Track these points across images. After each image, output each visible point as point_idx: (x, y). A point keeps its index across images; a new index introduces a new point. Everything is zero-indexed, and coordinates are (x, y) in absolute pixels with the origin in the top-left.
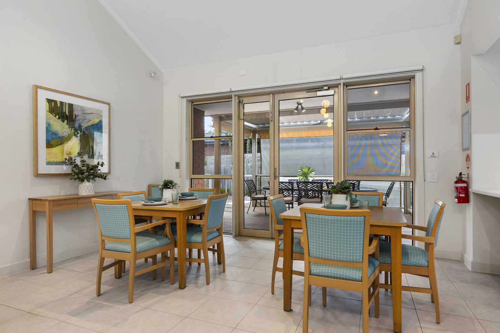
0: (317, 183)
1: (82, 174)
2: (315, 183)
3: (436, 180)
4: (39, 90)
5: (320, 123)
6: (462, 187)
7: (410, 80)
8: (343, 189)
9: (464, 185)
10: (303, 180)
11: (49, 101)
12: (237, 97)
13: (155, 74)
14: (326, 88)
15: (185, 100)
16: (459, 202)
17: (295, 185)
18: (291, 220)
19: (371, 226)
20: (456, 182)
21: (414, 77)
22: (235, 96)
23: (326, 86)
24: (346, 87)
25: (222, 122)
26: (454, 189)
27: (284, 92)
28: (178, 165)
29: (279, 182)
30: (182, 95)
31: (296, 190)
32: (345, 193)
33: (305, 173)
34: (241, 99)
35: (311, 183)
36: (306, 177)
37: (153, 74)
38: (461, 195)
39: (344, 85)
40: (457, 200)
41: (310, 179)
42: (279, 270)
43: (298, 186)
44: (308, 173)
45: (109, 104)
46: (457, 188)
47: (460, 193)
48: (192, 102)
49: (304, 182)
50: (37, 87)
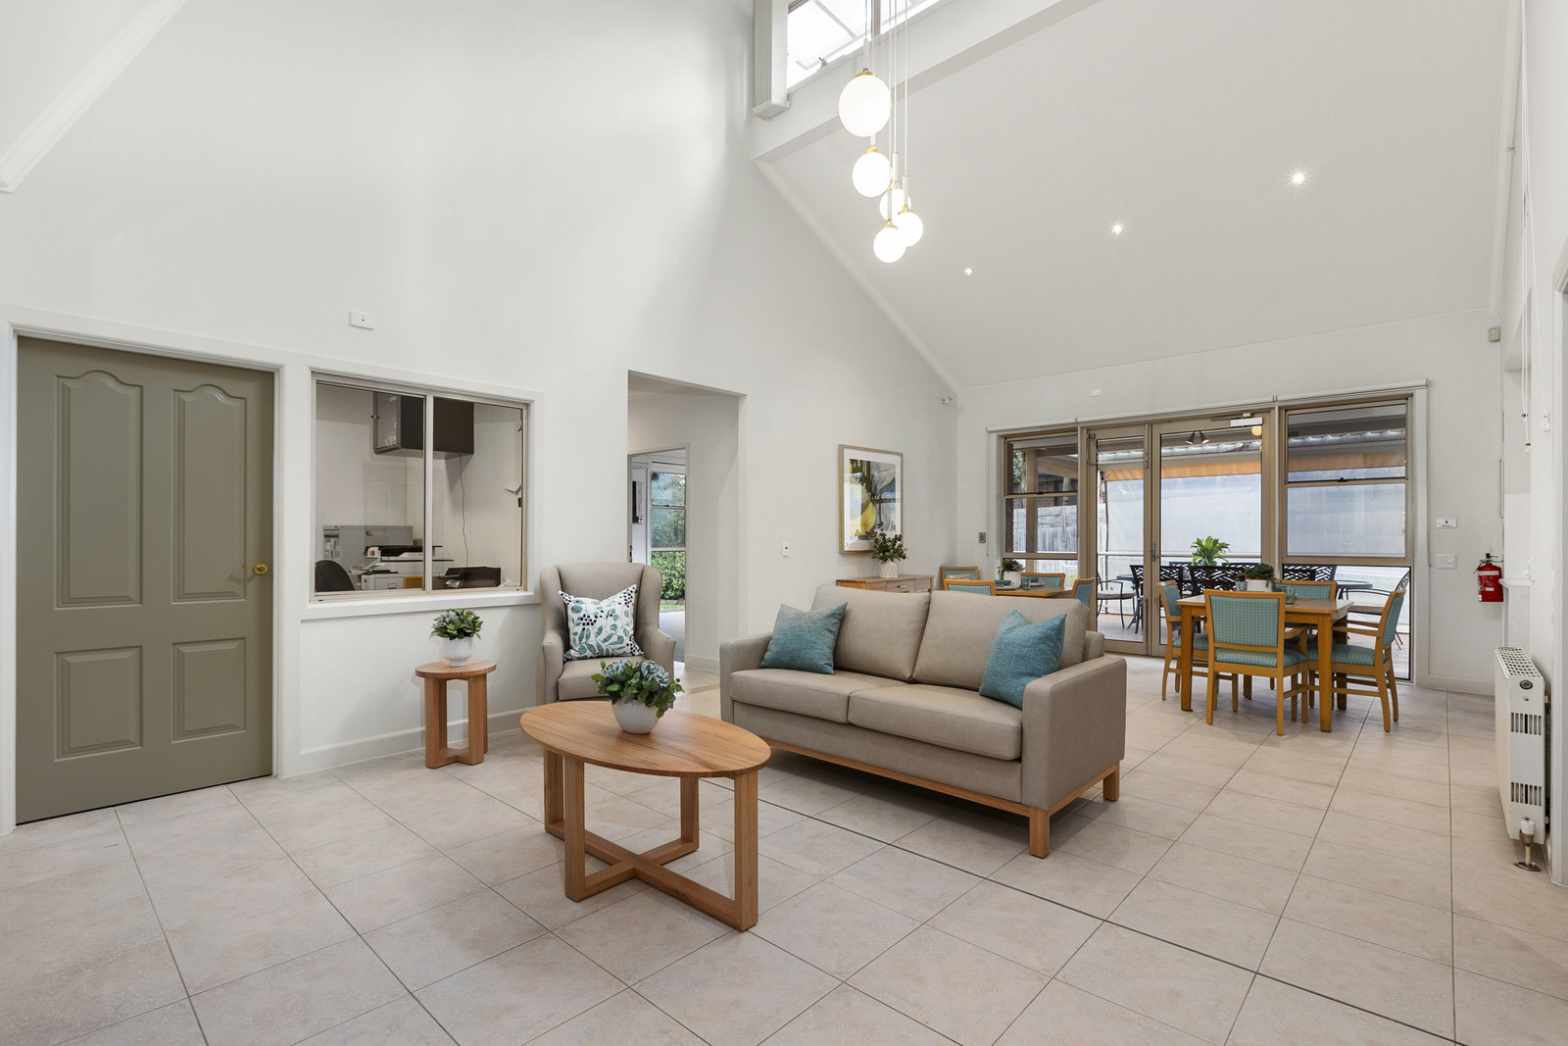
0: (1235, 569)
1: (888, 551)
2: (1229, 569)
3: (1452, 566)
4: (845, 450)
5: (1243, 447)
6: (1489, 576)
7: (1407, 399)
8: (1262, 573)
9: (1496, 573)
10: (1202, 564)
11: (853, 461)
12: (1085, 431)
13: (950, 399)
14: (1249, 415)
15: (994, 437)
16: (1484, 600)
17: (1187, 573)
18: (1191, 606)
19: (1286, 612)
20: (1480, 569)
21: (1412, 395)
22: (1082, 428)
23: (1246, 411)
24: (1286, 411)
25: (1040, 459)
26: (1477, 579)
27: (1169, 421)
28: (982, 538)
29: (1161, 567)
30: (989, 429)
31: (1188, 582)
32: (1265, 579)
33: (1207, 549)
34: (1092, 432)
35: (1219, 568)
36: (1210, 558)
37: (947, 401)
38: (1487, 589)
39: (1280, 408)
40: (1480, 596)
41: (1219, 562)
42: (1172, 671)
43: (1192, 574)
44: (1212, 551)
45: (901, 455)
46: (1481, 578)
47: (1486, 586)
48: (1005, 437)
49: (1205, 568)
50: (842, 448)
